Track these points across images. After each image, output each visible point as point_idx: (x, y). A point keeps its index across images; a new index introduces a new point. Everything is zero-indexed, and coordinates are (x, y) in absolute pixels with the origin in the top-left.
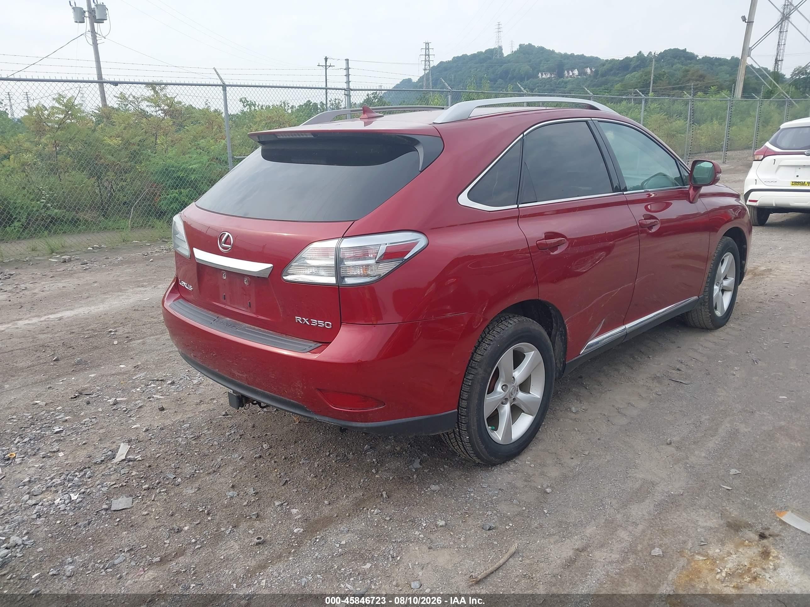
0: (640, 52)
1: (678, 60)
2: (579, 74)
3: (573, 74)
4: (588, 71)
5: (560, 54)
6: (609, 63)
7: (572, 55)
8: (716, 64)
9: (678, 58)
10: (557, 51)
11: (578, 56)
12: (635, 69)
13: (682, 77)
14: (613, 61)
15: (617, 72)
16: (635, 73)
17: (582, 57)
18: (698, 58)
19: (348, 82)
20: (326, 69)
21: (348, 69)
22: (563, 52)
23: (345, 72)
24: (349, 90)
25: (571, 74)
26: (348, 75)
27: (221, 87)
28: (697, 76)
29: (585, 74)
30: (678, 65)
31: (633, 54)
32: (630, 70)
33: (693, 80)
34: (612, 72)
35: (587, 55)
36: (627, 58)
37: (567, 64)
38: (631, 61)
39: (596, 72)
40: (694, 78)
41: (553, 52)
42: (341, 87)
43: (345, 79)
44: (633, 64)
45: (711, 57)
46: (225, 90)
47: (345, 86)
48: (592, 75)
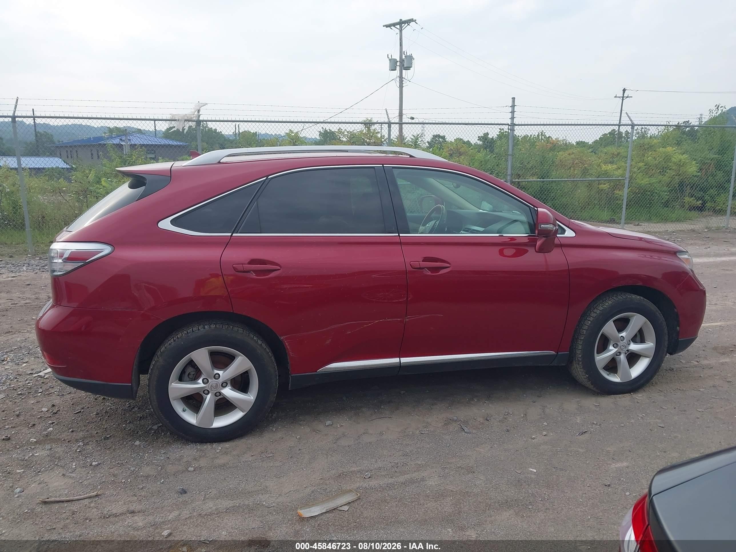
19: (513, 118)
20: (623, 100)
21: (513, 106)
23: (510, 109)
24: (513, 125)
26: (513, 112)
27: (387, 125)
42: (505, 123)
43: (510, 115)
46: (389, 127)
47: (509, 122)
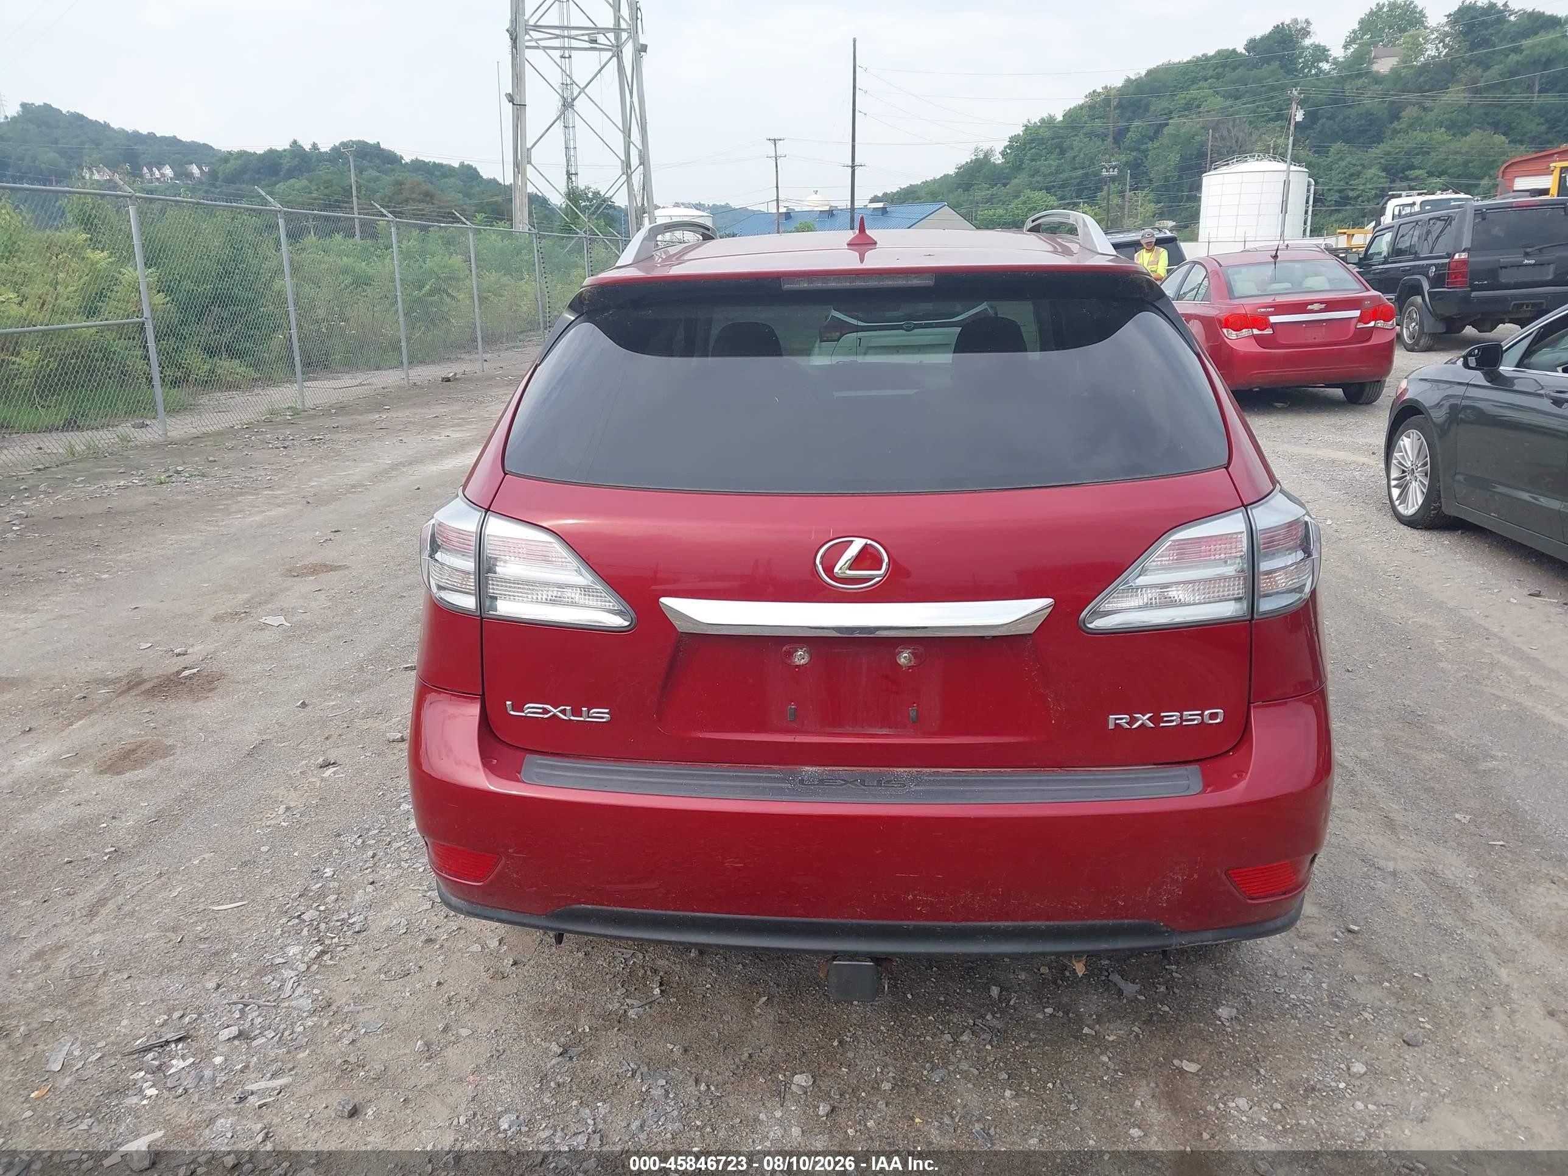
0: (295, 142)
1: (369, 162)
2: (177, 176)
3: (163, 175)
4: (195, 170)
5: (122, 132)
6: (236, 159)
7: (151, 137)
8: (437, 173)
9: (368, 158)
10: (115, 125)
11: (164, 139)
12: (293, 173)
13: (393, 195)
14: (242, 154)
15: (257, 176)
16: (293, 181)
17: (174, 141)
18: (403, 162)
22: (129, 128)
25: (157, 174)
28: (419, 194)
29: (190, 175)
30: (370, 171)
31: (282, 144)
32: (282, 174)
33: (415, 200)
34: (246, 177)
35: (185, 137)
36: (271, 152)
37: (144, 153)
38: (280, 158)
39: (213, 175)
40: (414, 196)
41: (106, 126)
44: (286, 164)
45: (427, 161)
48: (203, 179)
